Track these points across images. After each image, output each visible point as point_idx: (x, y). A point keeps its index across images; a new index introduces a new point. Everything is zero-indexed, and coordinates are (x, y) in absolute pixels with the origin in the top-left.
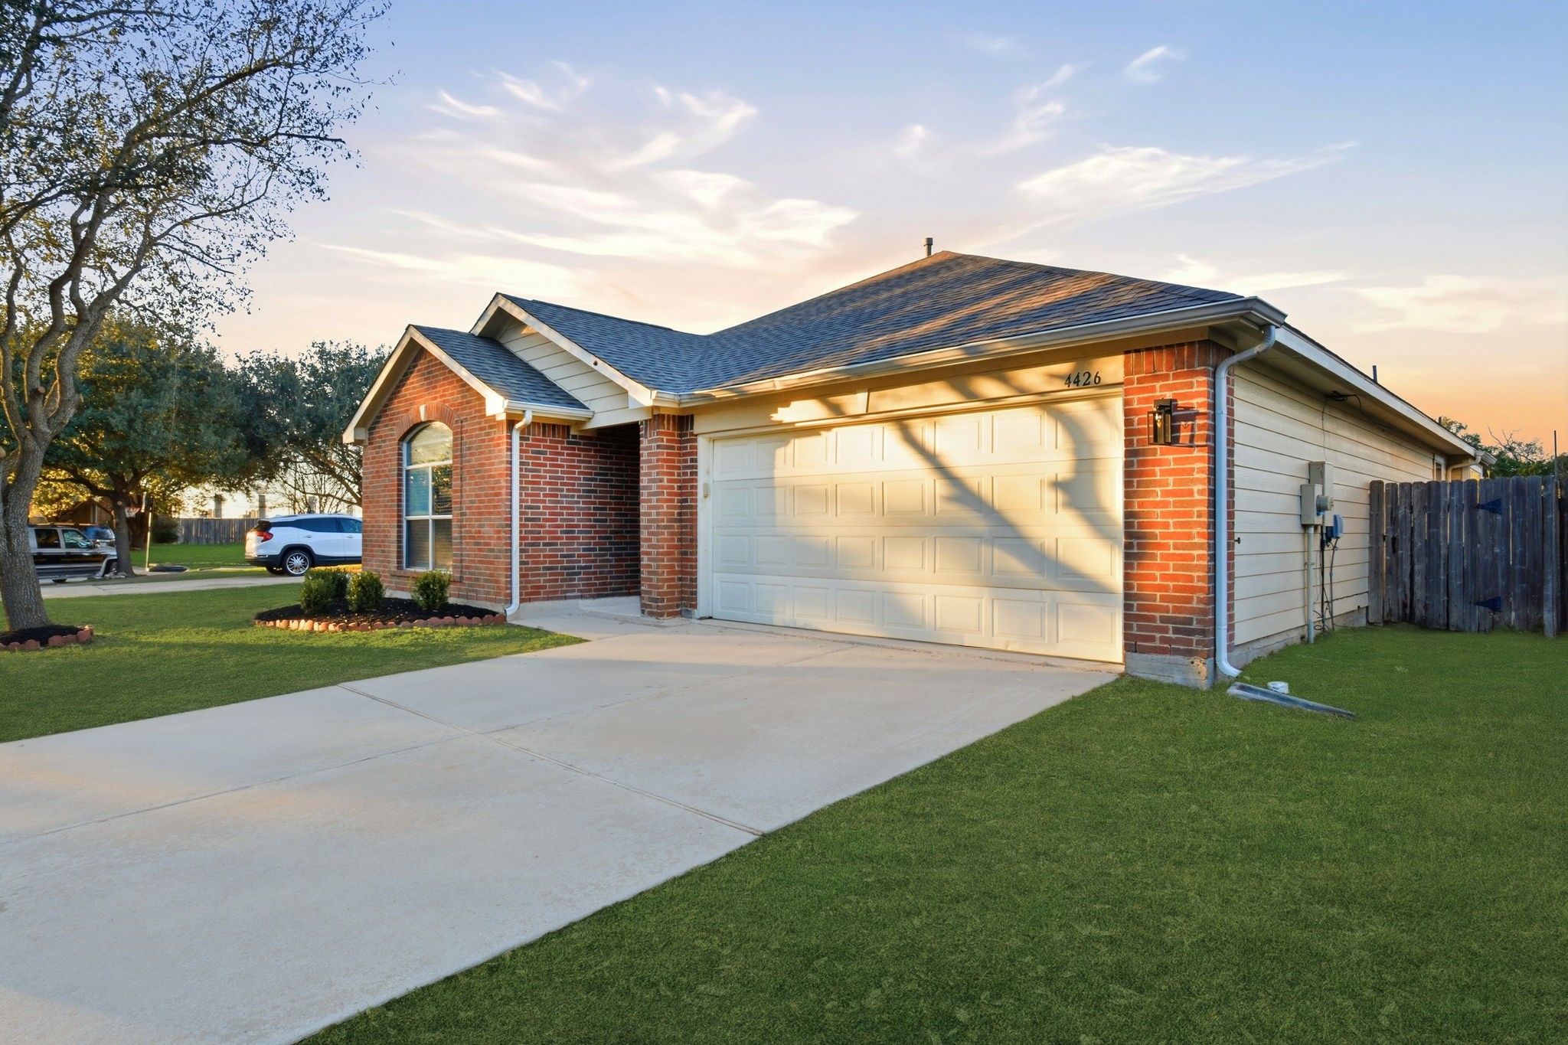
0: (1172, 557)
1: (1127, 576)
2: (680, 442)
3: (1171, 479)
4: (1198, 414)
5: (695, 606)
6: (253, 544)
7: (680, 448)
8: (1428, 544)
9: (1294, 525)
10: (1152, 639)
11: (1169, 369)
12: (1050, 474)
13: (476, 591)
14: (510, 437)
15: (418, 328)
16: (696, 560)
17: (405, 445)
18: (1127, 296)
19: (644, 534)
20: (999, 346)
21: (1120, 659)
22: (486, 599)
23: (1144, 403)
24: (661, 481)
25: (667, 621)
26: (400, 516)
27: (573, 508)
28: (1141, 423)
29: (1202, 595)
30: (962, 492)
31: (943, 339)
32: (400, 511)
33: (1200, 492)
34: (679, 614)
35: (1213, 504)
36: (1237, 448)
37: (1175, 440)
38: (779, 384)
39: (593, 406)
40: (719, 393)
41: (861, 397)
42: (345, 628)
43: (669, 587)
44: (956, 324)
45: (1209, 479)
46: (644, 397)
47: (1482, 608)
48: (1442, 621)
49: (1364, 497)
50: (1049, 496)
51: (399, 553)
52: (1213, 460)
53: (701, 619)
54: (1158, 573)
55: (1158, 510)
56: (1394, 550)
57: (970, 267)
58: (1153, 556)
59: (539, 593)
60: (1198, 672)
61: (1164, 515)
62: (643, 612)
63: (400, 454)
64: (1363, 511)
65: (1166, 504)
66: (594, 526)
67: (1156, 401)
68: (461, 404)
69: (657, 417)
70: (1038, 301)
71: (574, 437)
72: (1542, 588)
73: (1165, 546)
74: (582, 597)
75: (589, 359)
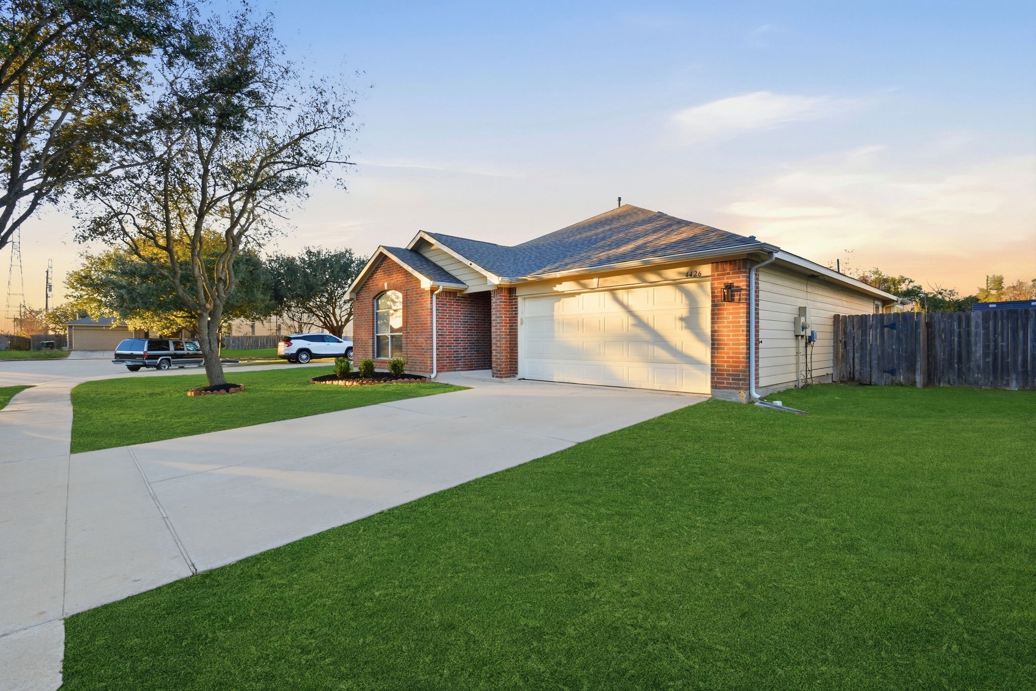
0: (731, 349)
1: (712, 357)
2: (509, 299)
3: (731, 316)
4: (742, 289)
5: (517, 374)
6: (282, 348)
7: (509, 302)
8: (861, 344)
9: (791, 335)
10: (723, 383)
11: (730, 270)
12: (679, 315)
13: (415, 368)
14: (432, 298)
15: (385, 247)
16: (517, 353)
17: (375, 301)
18: (713, 237)
19: (494, 341)
20: (657, 260)
21: (710, 393)
22: (420, 371)
23: (720, 285)
24: (502, 317)
25: (504, 380)
26: (373, 334)
27: (458, 330)
28: (718, 293)
29: (744, 364)
30: (640, 322)
31: (632, 255)
32: (373, 331)
33: (743, 322)
34: (510, 377)
35: (748, 326)
36: (760, 303)
37: (733, 300)
38: (558, 275)
39: (468, 283)
40: (529, 278)
41: (595, 280)
42: (362, 384)
43: (505, 365)
44: (638, 248)
45: (747, 316)
46: (494, 280)
47: (887, 374)
48: (868, 381)
49: (831, 322)
50: (679, 324)
51: (373, 351)
52: (749, 309)
53: (519, 379)
54: (725, 356)
55: (726, 329)
56: (845, 347)
57: (641, 217)
58: (723, 349)
59: (444, 368)
60: (742, 397)
61: (728, 331)
62: (493, 376)
63: (373, 305)
64: (830, 329)
65: (729, 327)
66: (467, 338)
67: (724, 284)
68: (406, 282)
69: (500, 288)
70: (674, 238)
71: (459, 297)
72: (915, 364)
73: (729, 344)
74: (462, 370)
75: (468, 262)
